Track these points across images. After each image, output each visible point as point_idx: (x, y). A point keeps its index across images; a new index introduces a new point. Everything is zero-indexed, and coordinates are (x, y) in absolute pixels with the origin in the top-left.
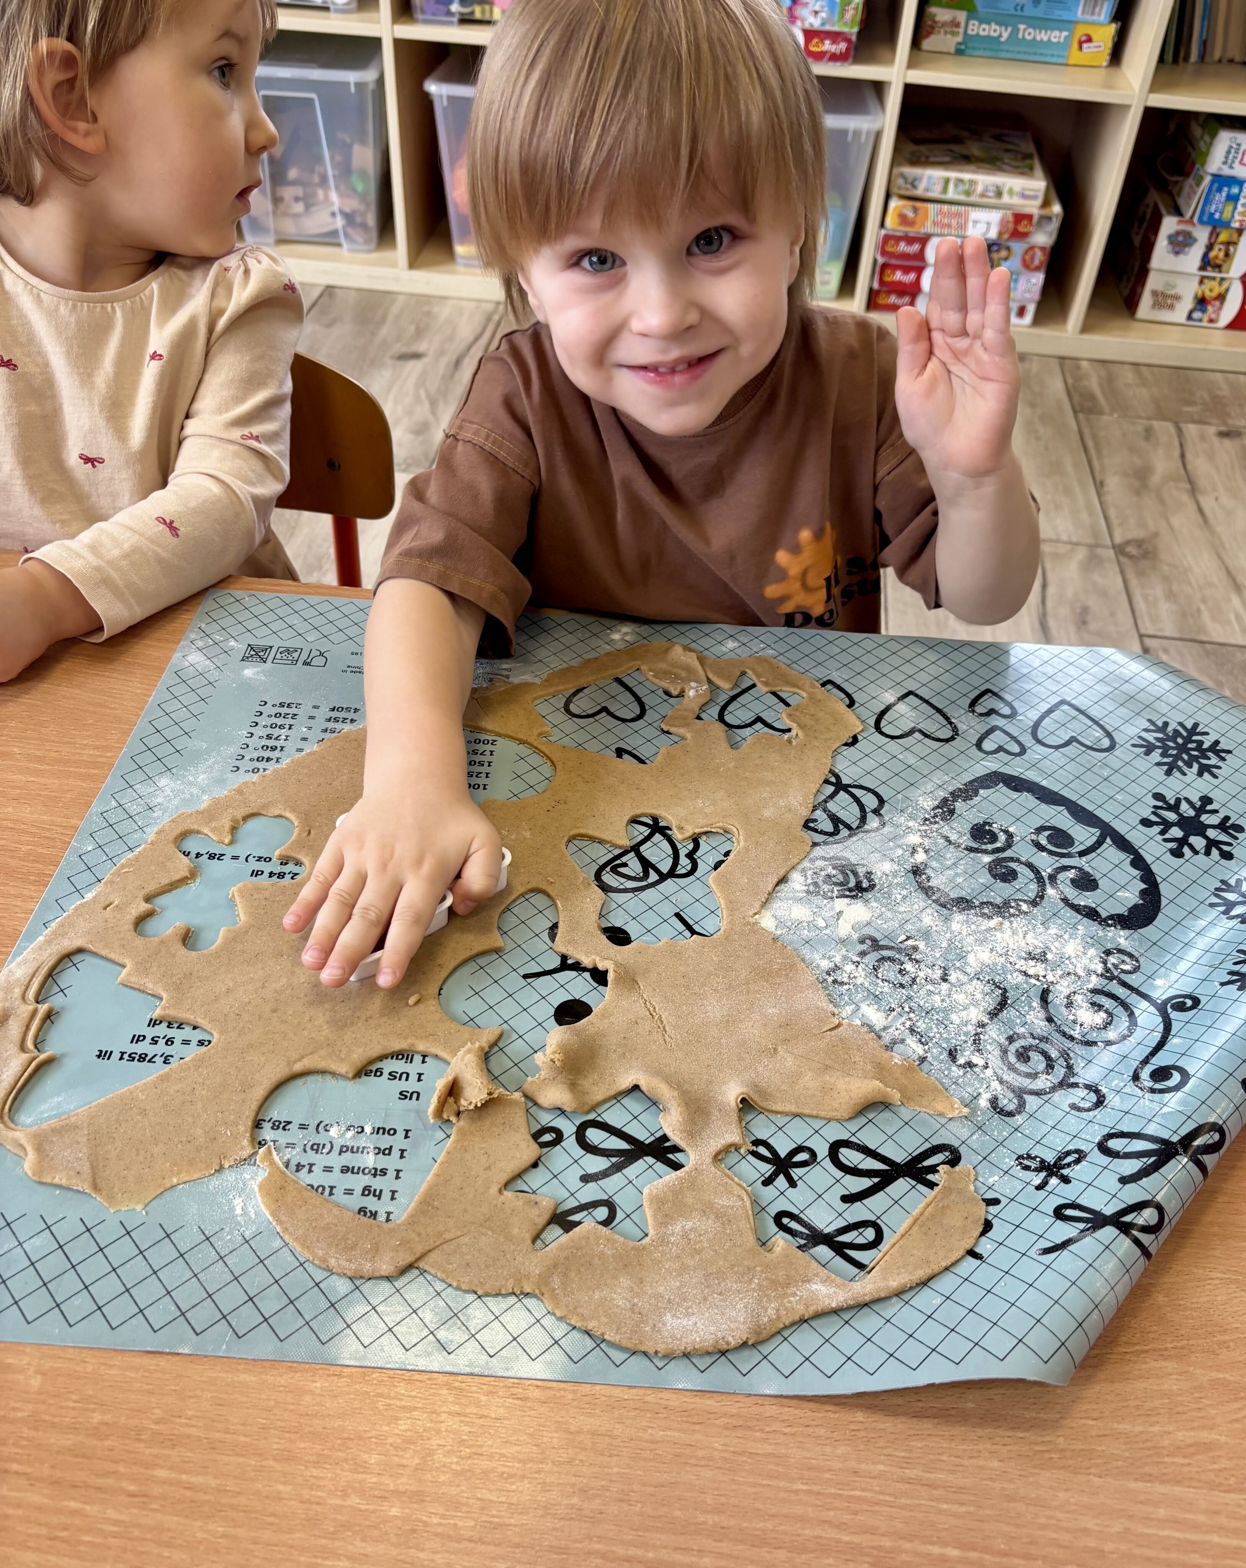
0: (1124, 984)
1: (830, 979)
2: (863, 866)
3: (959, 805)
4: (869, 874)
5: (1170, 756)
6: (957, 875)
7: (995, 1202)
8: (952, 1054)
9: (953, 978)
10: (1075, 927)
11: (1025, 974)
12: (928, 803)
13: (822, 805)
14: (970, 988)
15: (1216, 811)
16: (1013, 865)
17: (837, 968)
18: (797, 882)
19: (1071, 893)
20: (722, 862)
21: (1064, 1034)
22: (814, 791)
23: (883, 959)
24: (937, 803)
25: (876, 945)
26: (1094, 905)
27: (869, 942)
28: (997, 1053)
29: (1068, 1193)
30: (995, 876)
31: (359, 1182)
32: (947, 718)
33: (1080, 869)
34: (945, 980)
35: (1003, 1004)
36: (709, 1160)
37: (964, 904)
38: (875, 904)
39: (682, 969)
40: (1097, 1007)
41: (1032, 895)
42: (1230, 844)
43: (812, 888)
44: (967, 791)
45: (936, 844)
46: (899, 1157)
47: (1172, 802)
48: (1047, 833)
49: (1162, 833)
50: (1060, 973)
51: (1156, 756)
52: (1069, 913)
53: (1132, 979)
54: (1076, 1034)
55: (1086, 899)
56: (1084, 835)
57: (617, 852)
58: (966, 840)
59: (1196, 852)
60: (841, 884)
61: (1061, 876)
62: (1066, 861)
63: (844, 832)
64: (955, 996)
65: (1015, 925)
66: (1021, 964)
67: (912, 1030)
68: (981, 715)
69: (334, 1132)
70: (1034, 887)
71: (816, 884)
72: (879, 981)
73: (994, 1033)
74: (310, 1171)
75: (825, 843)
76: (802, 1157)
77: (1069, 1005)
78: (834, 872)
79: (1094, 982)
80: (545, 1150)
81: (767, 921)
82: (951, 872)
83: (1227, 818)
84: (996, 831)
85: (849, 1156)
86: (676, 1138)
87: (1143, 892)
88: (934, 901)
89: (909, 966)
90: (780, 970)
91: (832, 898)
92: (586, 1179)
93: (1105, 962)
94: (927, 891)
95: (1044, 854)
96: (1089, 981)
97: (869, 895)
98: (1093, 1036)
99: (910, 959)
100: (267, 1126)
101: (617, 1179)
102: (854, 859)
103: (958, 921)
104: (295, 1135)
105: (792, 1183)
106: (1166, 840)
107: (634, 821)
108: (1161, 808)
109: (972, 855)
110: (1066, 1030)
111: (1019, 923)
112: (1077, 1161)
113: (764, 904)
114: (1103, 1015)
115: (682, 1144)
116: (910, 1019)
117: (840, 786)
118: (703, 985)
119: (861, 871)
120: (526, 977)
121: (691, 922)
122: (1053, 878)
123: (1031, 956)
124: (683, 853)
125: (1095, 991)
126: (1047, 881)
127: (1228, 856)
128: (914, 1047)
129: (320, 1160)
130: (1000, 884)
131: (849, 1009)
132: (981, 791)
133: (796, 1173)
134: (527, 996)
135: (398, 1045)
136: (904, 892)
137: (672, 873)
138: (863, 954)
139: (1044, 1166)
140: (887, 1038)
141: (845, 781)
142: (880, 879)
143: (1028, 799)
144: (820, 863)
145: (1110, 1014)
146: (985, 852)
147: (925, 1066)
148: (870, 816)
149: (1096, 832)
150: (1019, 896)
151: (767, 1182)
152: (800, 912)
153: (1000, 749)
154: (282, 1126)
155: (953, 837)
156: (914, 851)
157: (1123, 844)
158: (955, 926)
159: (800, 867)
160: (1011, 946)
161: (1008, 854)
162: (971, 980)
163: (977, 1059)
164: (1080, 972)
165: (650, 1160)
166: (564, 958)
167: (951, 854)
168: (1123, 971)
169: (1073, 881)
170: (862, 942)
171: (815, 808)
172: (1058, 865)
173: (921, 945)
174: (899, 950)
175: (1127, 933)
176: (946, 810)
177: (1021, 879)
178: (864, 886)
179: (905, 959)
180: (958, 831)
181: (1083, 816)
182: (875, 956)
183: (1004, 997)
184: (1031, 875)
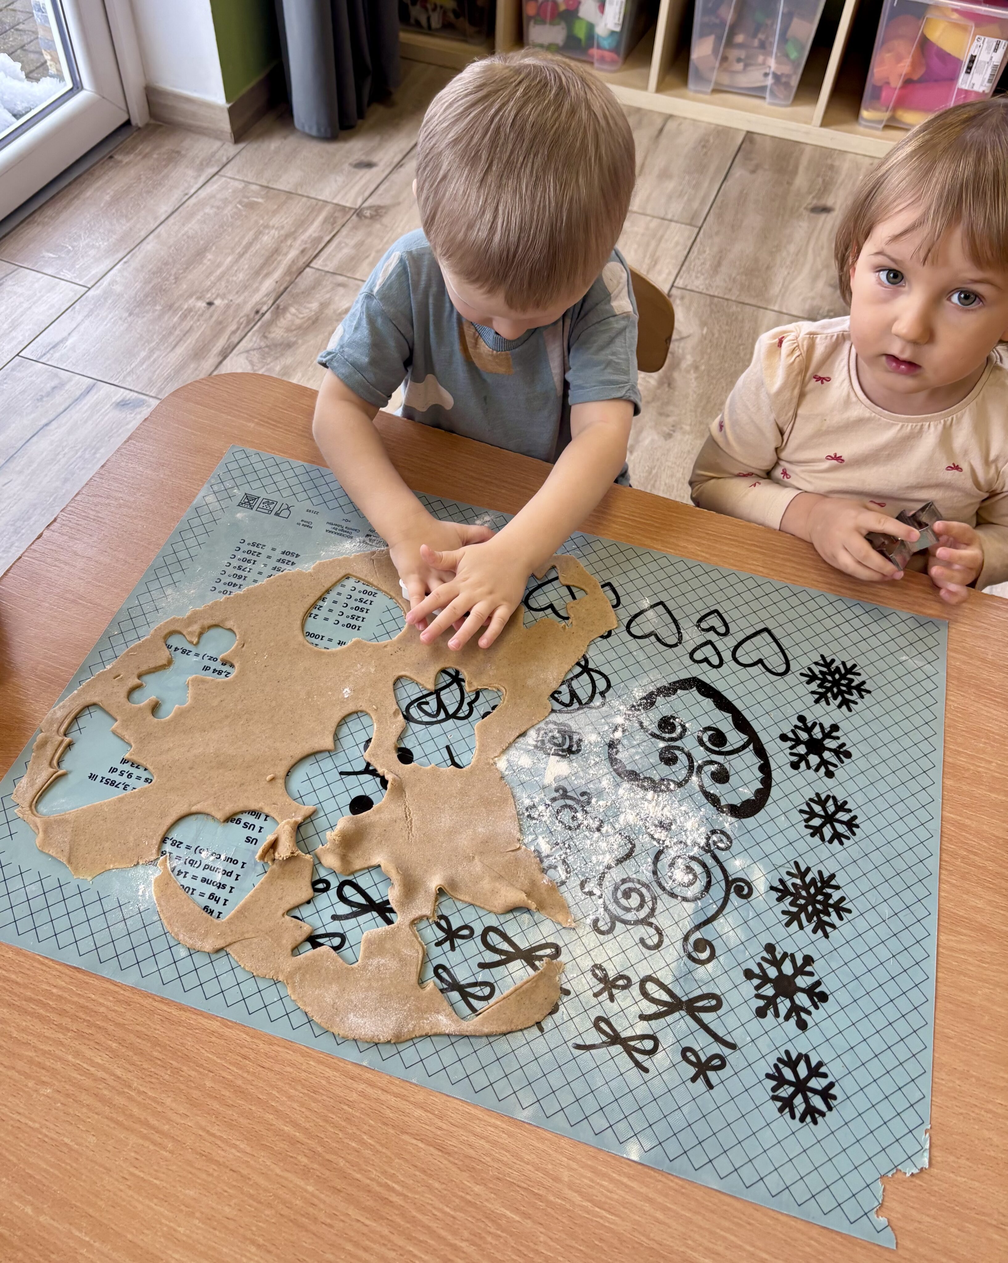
0: (715, 857)
1: (526, 814)
2: (579, 733)
3: (660, 700)
4: (580, 740)
5: (825, 687)
6: (637, 753)
7: (567, 993)
8: (582, 885)
9: (604, 830)
10: (700, 808)
11: (652, 837)
12: (639, 693)
13: (568, 682)
14: (612, 839)
15: (838, 738)
16: (677, 753)
17: (534, 806)
18: (532, 737)
19: (707, 781)
20: (488, 713)
21: (660, 885)
22: (567, 670)
23: (566, 806)
24: (645, 694)
25: (565, 795)
26: (718, 795)
27: (561, 792)
28: (611, 889)
29: (608, 1010)
30: (662, 759)
31: (209, 889)
32: (678, 628)
33: (721, 765)
34: (598, 830)
35: (628, 856)
36: (407, 923)
37: (633, 776)
38: (575, 764)
39: (436, 789)
40: (689, 869)
41: (681, 778)
42: (835, 766)
43: (539, 744)
44: (669, 689)
45: (632, 727)
46: (524, 945)
47: (809, 725)
48: (710, 733)
49: (792, 748)
50: (675, 840)
51: (814, 686)
52: (701, 797)
53: (721, 855)
54: (668, 886)
55: (715, 789)
56: (735, 738)
57: (425, 692)
58: (654, 728)
59: (809, 767)
60: (559, 745)
61: (706, 768)
62: (715, 757)
63: (576, 705)
64: (600, 843)
65: (660, 798)
66: (652, 830)
67: (564, 862)
68: (703, 630)
69: (204, 854)
70: (684, 772)
71: (543, 742)
72: (557, 822)
73: (615, 875)
74: (185, 877)
75: (560, 711)
76: (465, 932)
77: (672, 865)
78: (558, 735)
79: (695, 851)
80: (317, 894)
81: (502, 764)
82: (633, 750)
83: (843, 745)
84: (677, 724)
85: (493, 938)
86: (393, 905)
87: (758, 791)
88: (615, 770)
89: (579, 815)
90: (497, 801)
91: (549, 754)
92: (335, 917)
93: (708, 838)
94: (612, 760)
95: (702, 748)
96: (692, 850)
97: (573, 757)
98: (677, 891)
99: (583, 810)
100: (169, 842)
101: (352, 922)
102: (574, 727)
103: (625, 789)
104: (182, 852)
105: (453, 948)
106: (791, 754)
107: (444, 671)
108: (799, 728)
109: (653, 740)
110: (663, 882)
111: (663, 798)
112: (624, 987)
113: (504, 751)
114: (691, 876)
115: (395, 909)
116: (566, 853)
117: (586, 669)
118: (445, 803)
119: (576, 737)
120: (341, 773)
121: (454, 754)
122: (700, 768)
123: (661, 825)
124: (467, 700)
125: (693, 858)
126: (695, 770)
127: (830, 774)
128: (561, 873)
129: (192, 871)
130: (663, 766)
131: (531, 838)
132: (679, 691)
133: (458, 942)
134: (338, 787)
135: (254, 806)
136: (597, 760)
137: (454, 716)
138: (554, 800)
140: (546, 863)
141: (591, 665)
142: (586, 746)
143: (708, 703)
144: (552, 726)
145: (696, 877)
146: (663, 739)
147: (563, 887)
148: (597, 696)
149: (745, 738)
150: (672, 777)
151: (439, 944)
152: (525, 761)
153: (706, 660)
154: (177, 844)
155: (646, 724)
156: (616, 729)
157: (760, 752)
158: (621, 791)
159: (538, 726)
160: (651, 814)
161: (678, 743)
162: (615, 834)
163: (597, 892)
164: (689, 842)
165: (375, 914)
166: (368, 764)
167: (640, 736)
168: (718, 848)
169: (713, 774)
170: (557, 790)
171: (563, 683)
172: (708, 759)
173: (594, 801)
174: (578, 802)
175: (733, 819)
176: (649, 701)
177: (678, 765)
178: (574, 749)
179: (579, 809)
180: (651, 719)
181: (741, 724)
182: (561, 802)
183: (632, 850)
184: (687, 763)
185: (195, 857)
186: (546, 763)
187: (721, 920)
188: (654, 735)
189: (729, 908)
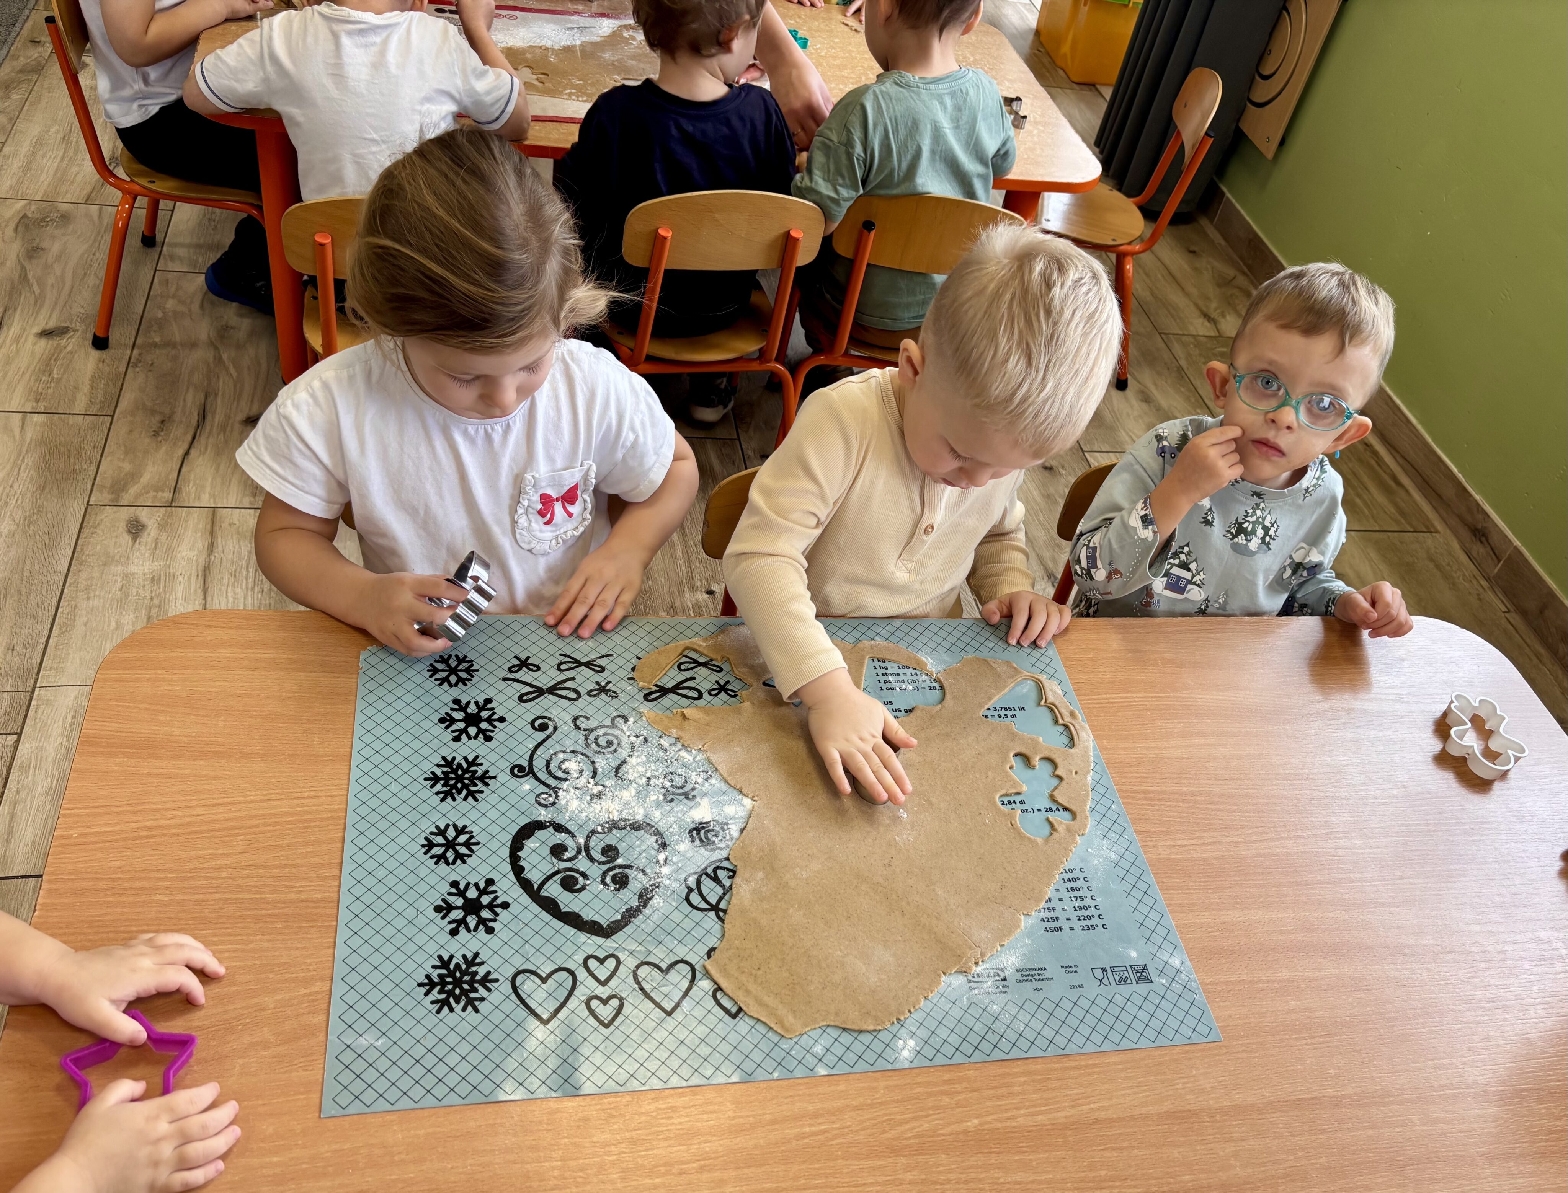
0: (547, 786)
2: (697, 847)
3: (635, 903)
4: (693, 841)
5: (469, 974)
6: (639, 846)
7: (629, 679)
9: (644, 779)
10: (570, 819)
11: (603, 786)
12: (657, 901)
13: (726, 890)
14: (636, 775)
15: (450, 923)
16: (603, 859)
17: (707, 780)
18: (734, 830)
19: (569, 842)
21: (586, 756)
23: (682, 787)
24: (651, 903)
25: (686, 796)
26: (557, 832)
27: (690, 797)
28: (623, 743)
29: (597, 677)
30: (616, 848)
34: (649, 778)
35: (618, 768)
37: (636, 827)
38: (688, 820)
40: (566, 772)
41: (594, 838)
42: (449, 895)
43: (726, 827)
44: (630, 917)
45: (652, 868)
46: (671, 696)
47: (481, 927)
49: (496, 898)
50: (584, 789)
51: (482, 971)
52: (571, 827)
53: (543, 789)
54: (580, 756)
55: (562, 837)
56: (553, 890)
58: (631, 873)
59: (476, 885)
60: (709, 831)
61: (574, 853)
62: (568, 865)
63: (710, 871)
64: (643, 770)
65: (606, 816)
66: (606, 789)
67: (666, 750)
68: (615, 997)
69: (911, 687)
70: (592, 844)
71: (724, 830)
73: (623, 753)
74: (912, 674)
75: (721, 860)
76: (714, 693)
77: (581, 771)
78: (714, 839)
79: (565, 785)
81: (747, 802)
82: (643, 848)
83: (443, 918)
84: (612, 883)
85: (694, 694)
87: (521, 848)
88: (653, 828)
89: (668, 784)
91: (713, 821)
93: (557, 797)
94: (658, 833)
95: (582, 869)
96: (568, 784)
97: (693, 826)
99: (667, 789)
102: (702, 850)
103: (639, 814)
105: (717, 682)
106: (495, 892)
108: (491, 921)
109: (629, 863)
110: (585, 758)
111: (604, 818)
112: (591, 691)
113: (751, 812)
114: (564, 767)
117: (715, 908)
119: (697, 842)
122: (579, 852)
123: (599, 797)
125: (565, 780)
126: (583, 848)
127: (454, 884)
128: (665, 742)
129: (910, 678)
130: (613, 843)
131: (698, 758)
132: (619, 917)
133: (716, 686)
136: (671, 830)
138: (693, 789)
139: (606, 692)
140: (679, 745)
141: (712, 914)
142: (686, 837)
143: (588, 915)
144: (722, 845)
145: (560, 767)
146: (620, 867)
147: (660, 734)
148: (694, 886)
149: (543, 893)
150: (601, 836)
151: (728, 682)
152: (730, 810)
153: (602, 961)
154: (932, 688)
155: (640, 875)
156: (666, 860)
157: (526, 885)
158: (641, 811)
159: (734, 841)
160: (610, 801)
161: (605, 867)
162: (634, 779)
163: (633, 739)
164: (572, 790)
167: (642, 862)
168: (547, 792)
169: (566, 850)
170: (694, 796)
171: (731, 887)
172: (574, 861)
173: (661, 798)
174: (673, 794)
175: (538, 819)
176: (645, 898)
177: (599, 848)
178: (694, 833)
179: (670, 789)
180: (637, 881)
181: (550, 906)
182: (686, 789)
183: (617, 771)
184: (592, 852)
185: (915, 685)
186: (712, 813)
187: (531, 746)
188: (629, 867)
189: (527, 757)
